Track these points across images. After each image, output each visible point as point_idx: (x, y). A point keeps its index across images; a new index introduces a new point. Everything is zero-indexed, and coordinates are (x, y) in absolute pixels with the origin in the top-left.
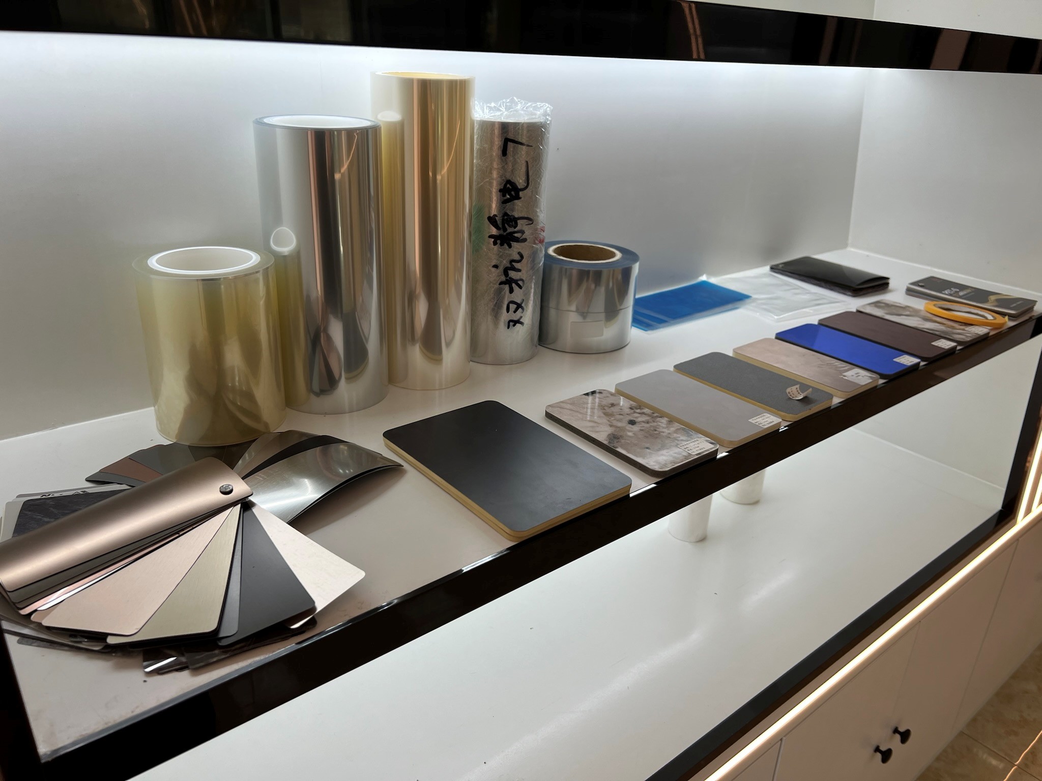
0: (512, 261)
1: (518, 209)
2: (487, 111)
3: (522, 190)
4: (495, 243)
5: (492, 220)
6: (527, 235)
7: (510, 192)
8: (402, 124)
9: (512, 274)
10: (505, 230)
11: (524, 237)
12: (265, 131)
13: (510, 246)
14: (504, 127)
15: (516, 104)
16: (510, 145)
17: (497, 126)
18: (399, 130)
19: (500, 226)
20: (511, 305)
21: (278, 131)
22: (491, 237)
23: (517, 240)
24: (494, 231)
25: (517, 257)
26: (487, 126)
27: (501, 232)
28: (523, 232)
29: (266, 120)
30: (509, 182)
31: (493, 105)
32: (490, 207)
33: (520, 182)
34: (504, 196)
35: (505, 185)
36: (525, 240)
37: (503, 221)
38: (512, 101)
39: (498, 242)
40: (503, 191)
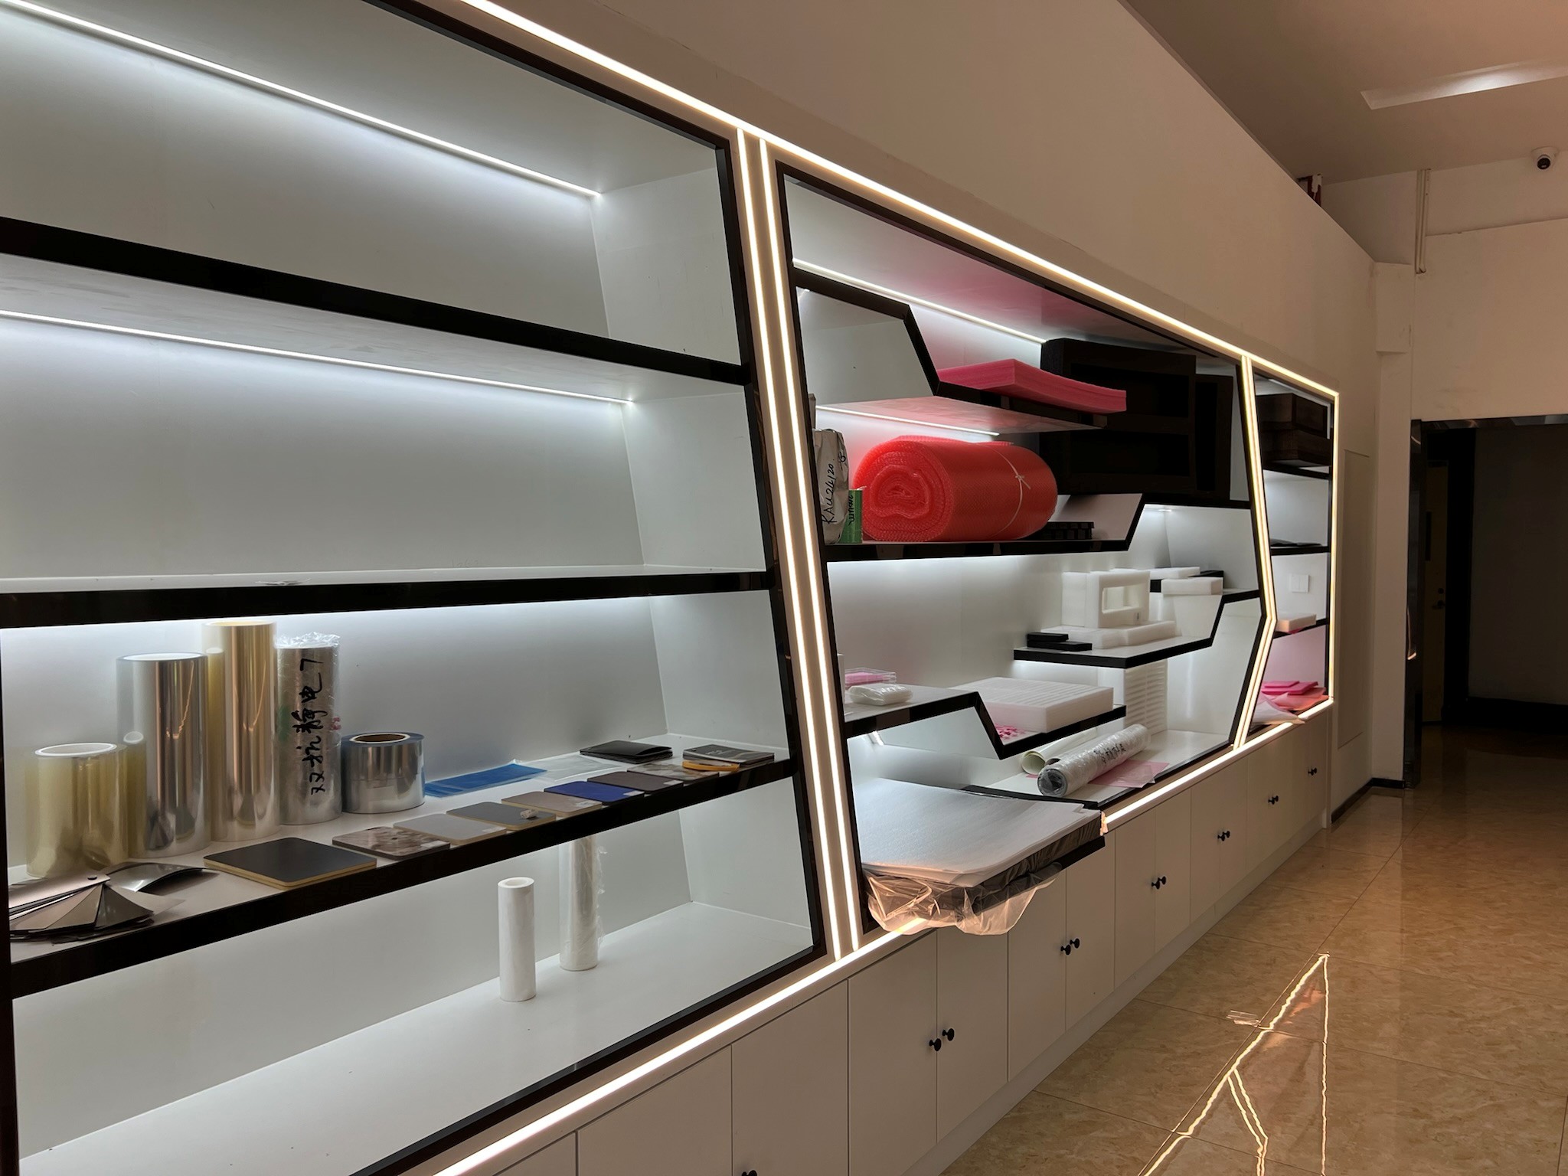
0: (312, 743)
1: (313, 705)
2: (292, 642)
3: (317, 692)
4: (298, 731)
5: (295, 715)
6: (323, 722)
7: (308, 694)
8: (223, 654)
9: (312, 752)
10: (305, 720)
11: (320, 725)
12: (124, 666)
13: (310, 732)
14: (304, 651)
15: (315, 636)
16: (305, 662)
17: (297, 652)
18: (220, 660)
19: (301, 717)
20: (313, 776)
21: (134, 663)
22: (294, 726)
23: (315, 727)
24: (299, 723)
25: (316, 740)
26: (289, 653)
27: (302, 722)
28: (319, 721)
29: (125, 658)
30: (306, 687)
31: (297, 638)
32: (294, 706)
33: (316, 688)
34: (303, 697)
35: (304, 690)
36: (321, 727)
37: (304, 715)
38: (313, 635)
39: (301, 729)
40: (303, 694)
